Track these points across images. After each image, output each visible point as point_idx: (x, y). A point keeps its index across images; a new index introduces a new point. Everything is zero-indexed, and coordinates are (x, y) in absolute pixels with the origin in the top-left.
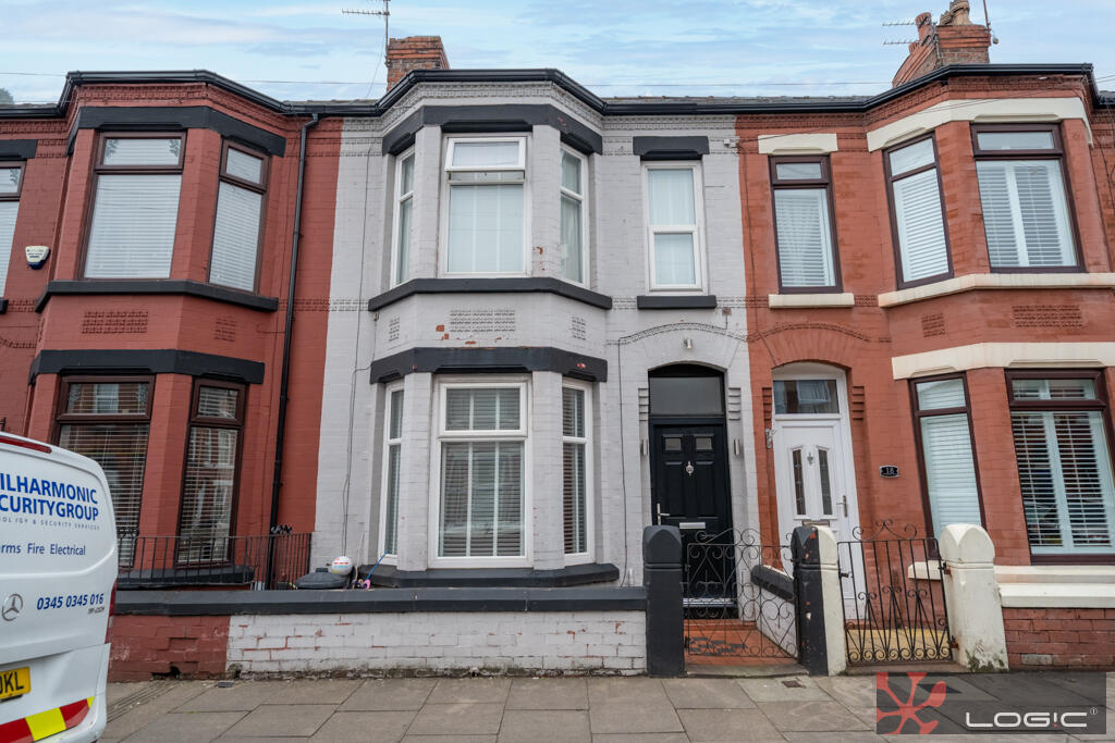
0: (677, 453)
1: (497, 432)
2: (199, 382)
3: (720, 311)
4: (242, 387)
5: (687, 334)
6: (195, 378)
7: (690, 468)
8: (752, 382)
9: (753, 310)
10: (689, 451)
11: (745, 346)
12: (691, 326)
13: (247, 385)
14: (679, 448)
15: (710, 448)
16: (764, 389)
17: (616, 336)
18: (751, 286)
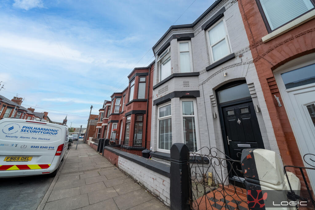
0: (232, 116)
1: (165, 117)
2: (136, 115)
3: (238, 57)
4: (143, 115)
5: (225, 72)
6: (135, 114)
7: (239, 121)
8: (259, 78)
9: (255, 49)
10: (238, 114)
11: (253, 65)
12: (226, 68)
13: (143, 114)
14: (234, 114)
15: (248, 112)
16: (267, 79)
17: (201, 82)
18: (252, 40)
